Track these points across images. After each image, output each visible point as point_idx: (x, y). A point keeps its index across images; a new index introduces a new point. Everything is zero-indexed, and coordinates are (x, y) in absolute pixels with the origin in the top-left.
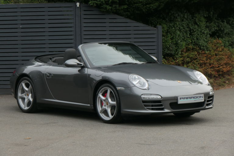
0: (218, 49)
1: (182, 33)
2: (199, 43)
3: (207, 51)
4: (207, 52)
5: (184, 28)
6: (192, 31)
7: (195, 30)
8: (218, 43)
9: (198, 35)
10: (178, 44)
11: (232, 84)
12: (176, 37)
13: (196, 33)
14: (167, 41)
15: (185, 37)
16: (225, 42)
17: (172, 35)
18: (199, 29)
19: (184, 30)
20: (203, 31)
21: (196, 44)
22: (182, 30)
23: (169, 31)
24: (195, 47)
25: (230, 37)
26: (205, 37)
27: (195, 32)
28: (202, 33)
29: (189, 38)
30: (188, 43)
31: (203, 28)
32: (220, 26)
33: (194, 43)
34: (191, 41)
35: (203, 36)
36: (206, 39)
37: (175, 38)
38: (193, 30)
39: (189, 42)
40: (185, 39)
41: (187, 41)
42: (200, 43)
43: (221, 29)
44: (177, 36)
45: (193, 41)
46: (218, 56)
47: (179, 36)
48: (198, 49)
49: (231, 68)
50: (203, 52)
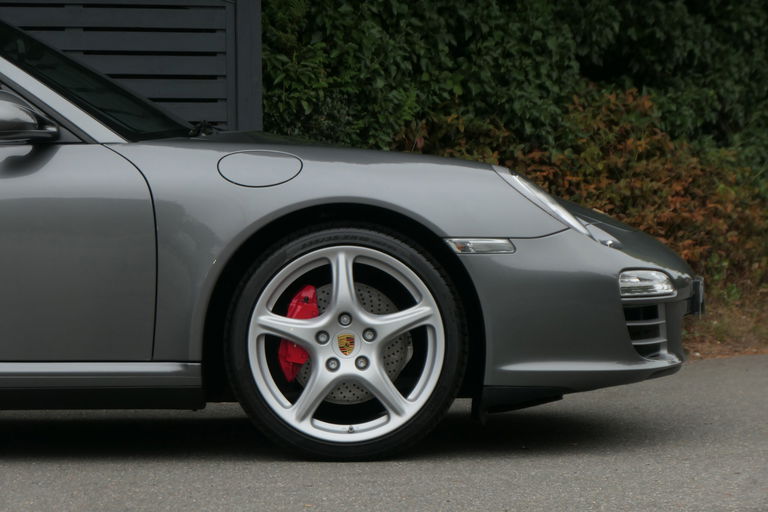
0: (630, 142)
1: (401, 38)
2: (511, 100)
3: (562, 148)
4: (556, 156)
5: (415, 15)
6: (468, 34)
7: (485, 29)
8: (628, 111)
9: (507, 55)
10: (375, 101)
11: (702, 341)
12: (358, 60)
13: (490, 43)
14: (299, 81)
15: (424, 62)
16: (674, 108)
17: (334, 46)
18: (514, 27)
19: (415, 21)
20: (537, 35)
21: (490, 108)
22: (402, 23)
23: (318, 20)
24: (486, 125)
25: (713, 85)
26: (555, 75)
27: (484, 38)
28: (530, 50)
29: (446, 73)
30: (443, 100)
31: (538, 22)
32: (651, 21)
33: (479, 104)
34: (458, 91)
35: (536, 66)
36: (559, 82)
37: (351, 60)
38: (476, 28)
39: (451, 93)
40: (425, 77)
41: (435, 87)
42: (517, 106)
43: (653, 34)
44: (368, 54)
45: (474, 89)
46: (622, 183)
47: (380, 51)
48: (503, 133)
49: (699, 250)
50: (536, 155)
